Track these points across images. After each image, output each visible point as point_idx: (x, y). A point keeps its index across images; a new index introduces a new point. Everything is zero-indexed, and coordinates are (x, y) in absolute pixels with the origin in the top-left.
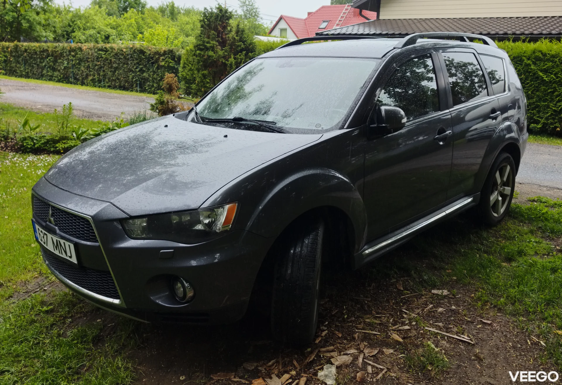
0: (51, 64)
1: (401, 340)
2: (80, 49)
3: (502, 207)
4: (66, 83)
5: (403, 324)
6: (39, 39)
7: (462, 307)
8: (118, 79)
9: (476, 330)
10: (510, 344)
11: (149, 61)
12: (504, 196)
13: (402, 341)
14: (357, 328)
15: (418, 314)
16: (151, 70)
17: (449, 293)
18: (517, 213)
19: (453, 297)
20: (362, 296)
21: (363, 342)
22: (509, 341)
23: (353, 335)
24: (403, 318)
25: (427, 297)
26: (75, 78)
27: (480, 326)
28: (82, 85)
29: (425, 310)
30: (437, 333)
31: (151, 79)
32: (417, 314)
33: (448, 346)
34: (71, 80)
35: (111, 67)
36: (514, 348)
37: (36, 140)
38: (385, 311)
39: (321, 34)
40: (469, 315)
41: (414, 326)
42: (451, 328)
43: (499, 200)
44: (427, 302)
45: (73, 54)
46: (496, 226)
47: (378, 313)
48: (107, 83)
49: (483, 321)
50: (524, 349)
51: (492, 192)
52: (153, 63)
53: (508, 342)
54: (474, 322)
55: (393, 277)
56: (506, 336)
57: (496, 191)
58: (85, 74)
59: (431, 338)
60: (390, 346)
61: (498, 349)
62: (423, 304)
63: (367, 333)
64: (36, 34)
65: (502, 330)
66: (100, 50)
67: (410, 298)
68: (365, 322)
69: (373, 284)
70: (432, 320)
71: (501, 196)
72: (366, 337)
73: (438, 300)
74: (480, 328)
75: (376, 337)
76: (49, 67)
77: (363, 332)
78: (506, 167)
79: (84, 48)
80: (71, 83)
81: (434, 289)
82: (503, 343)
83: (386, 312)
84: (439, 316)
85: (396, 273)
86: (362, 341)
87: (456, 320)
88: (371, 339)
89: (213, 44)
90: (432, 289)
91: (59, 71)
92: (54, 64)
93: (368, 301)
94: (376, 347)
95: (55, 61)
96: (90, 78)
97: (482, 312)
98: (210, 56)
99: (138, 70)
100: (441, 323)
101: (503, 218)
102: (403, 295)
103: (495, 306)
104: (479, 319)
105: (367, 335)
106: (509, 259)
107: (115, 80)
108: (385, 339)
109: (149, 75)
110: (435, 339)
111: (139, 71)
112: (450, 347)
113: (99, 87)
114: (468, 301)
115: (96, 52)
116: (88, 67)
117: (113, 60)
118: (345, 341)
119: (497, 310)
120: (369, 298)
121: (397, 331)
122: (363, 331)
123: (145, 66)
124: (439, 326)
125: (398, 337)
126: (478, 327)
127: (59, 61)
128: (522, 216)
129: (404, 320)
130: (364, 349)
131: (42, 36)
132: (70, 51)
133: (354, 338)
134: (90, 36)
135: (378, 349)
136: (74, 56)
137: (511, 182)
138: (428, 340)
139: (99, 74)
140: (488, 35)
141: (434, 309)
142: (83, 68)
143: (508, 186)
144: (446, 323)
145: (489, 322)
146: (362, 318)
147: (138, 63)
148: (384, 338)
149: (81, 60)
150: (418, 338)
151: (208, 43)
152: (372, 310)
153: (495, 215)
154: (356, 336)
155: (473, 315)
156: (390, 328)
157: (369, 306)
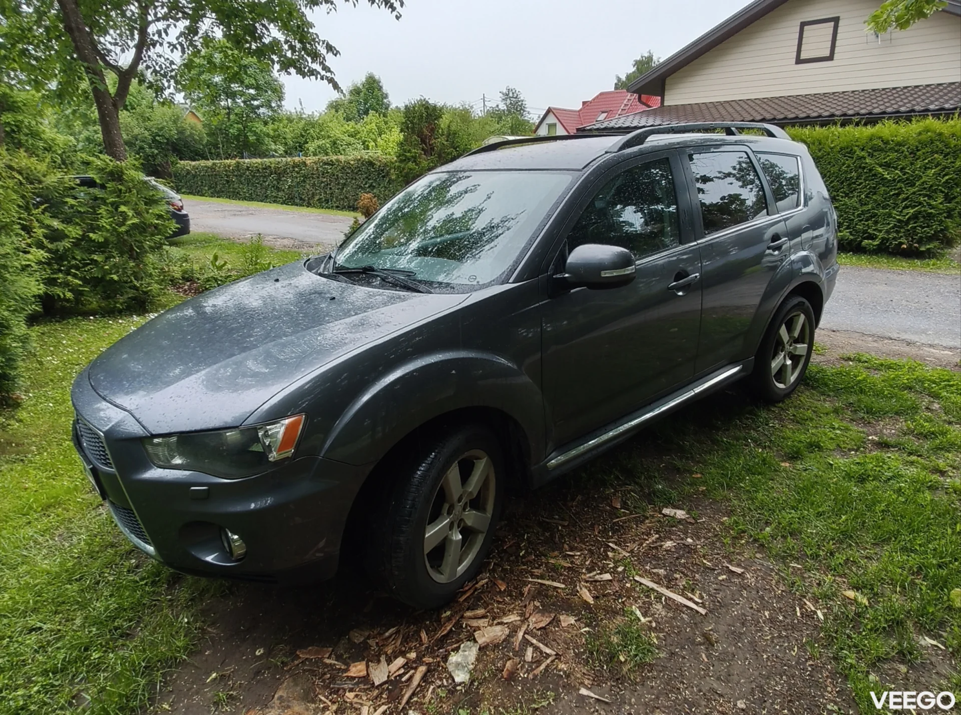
0: (275, 182)
1: (591, 601)
2: (304, 163)
3: (792, 374)
4: (292, 205)
5: (603, 570)
6: (267, 153)
7: (703, 540)
8: (347, 198)
9: (717, 584)
10: (767, 613)
11: (379, 174)
12: (795, 358)
13: (593, 602)
14: (532, 576)
15: (632, 551)
16: (382, 185)
17: (687, 516)
18: (817, 381)
19: (693, 521)
20: (557, 517)
21: (534, 601)
22: (764, 608)
23: (521, 588)
24: (607, 557)
25: (653, 520)
26: (301, 199)
27: (724, 577)
28: (308, 207)
29: (644, 545)
30: (652, 589)
31: (382, 196)
32: (629, 552)
33: (664, 613)
34: (297, 201)
35: (338, 184)
36: (772, 623)
37: (221, 280)
38: (584, 544)
39: (583, 130)
40: (712, 555)
41: (619, 573)
42: (676, 579)
43: (787, 365)
44: (650, 530)
45: (296, 169)
46: (782, 401)
47: (571, 550)
48: (335, 203)
49: (731, 568)
50: (788, 625)
51: (775, 355)
52: (384, 177)
53: (764, 610)
54: (714, 570)
55: (612, 485)
56: (762, 598)
57: (782, 351)
58: (311, 193)
59: (639, 597)
60: (573, 611)
61: (743, 624)
62: (643, 533)
63: (544, 585)
64: (265, 148)
65: (759, 585)
66: (325, 164)
67: (626, 522)
68: (547, 564)
69: (579, 497)
70: (651, 563)
71: (790, 359)
72: (541, 593)
73: (668, 527)
74: (723, 580)
75: (557, 592)
76: (273, 187)
77: (539, 583)
78: (799, 315)
79: (308, 162)
80: (297, 205)
81: (667, 507)
82: (755, 613)
83: (584, 546)
84: (664, 555)
85: (617, 478)
86: (533, 599)
87: (687, 563)
88: (547, 596)
89: (415, 153)
90: (664, 506)
91: (283, 191)
92: (278, 183)
93: (563, 526)
94: (550, 612)
95: (279, 180)
96: (317, 197)
97: (732, 550)
98: (411, 169)
99: (367, 186)
100: (662, 570)
101: (795, 388)
102: (618, 517)
103: (756, 540)
104: (726, 564)
105: (544, 587)
106: (794, 456)
107: (343, 199)
108: (568, 597)
109: (380, 192)
110: (647, 600)
111: (369, 187)
112: (666, 616)
113: (327, 208)
114: (715, 529)
115: (321, 167)
116: (314, 185)
117: (340, 175)
118: (507, 599)
119: (758, 548)
120: (566, 520)
121: (591, 582)
122: (539, 581)
123: (375, 180)
124: (659, 575)
125: (588, 593)
126: (720, 578)
127: (283, 179)
128: (826, 385)
129: (608, 562)
130: (530, 614)
131: (271, 150)
132: (293, 167)
133: (522, 594)
134: (319, 147)
135: (553, 615)
136: (298, 173)
137: (807, 336)
138: (633, 602)
139: (325, 193)
140: (772, 121)
141: (658, 544)
142: (308, 186)
143: (804, 343)
144: (671, 570)
145: (739, 570)
146: (545, 556)
147: (367, 177)
148: (567, 595)
149: (305, 177)
150: (620, 596)
151: (409, 151)
152: (565, 541)
153: (781, 386)
154: (526, 590)
155: (716, 556)
156: (583, 576)
157: (562, 536)
